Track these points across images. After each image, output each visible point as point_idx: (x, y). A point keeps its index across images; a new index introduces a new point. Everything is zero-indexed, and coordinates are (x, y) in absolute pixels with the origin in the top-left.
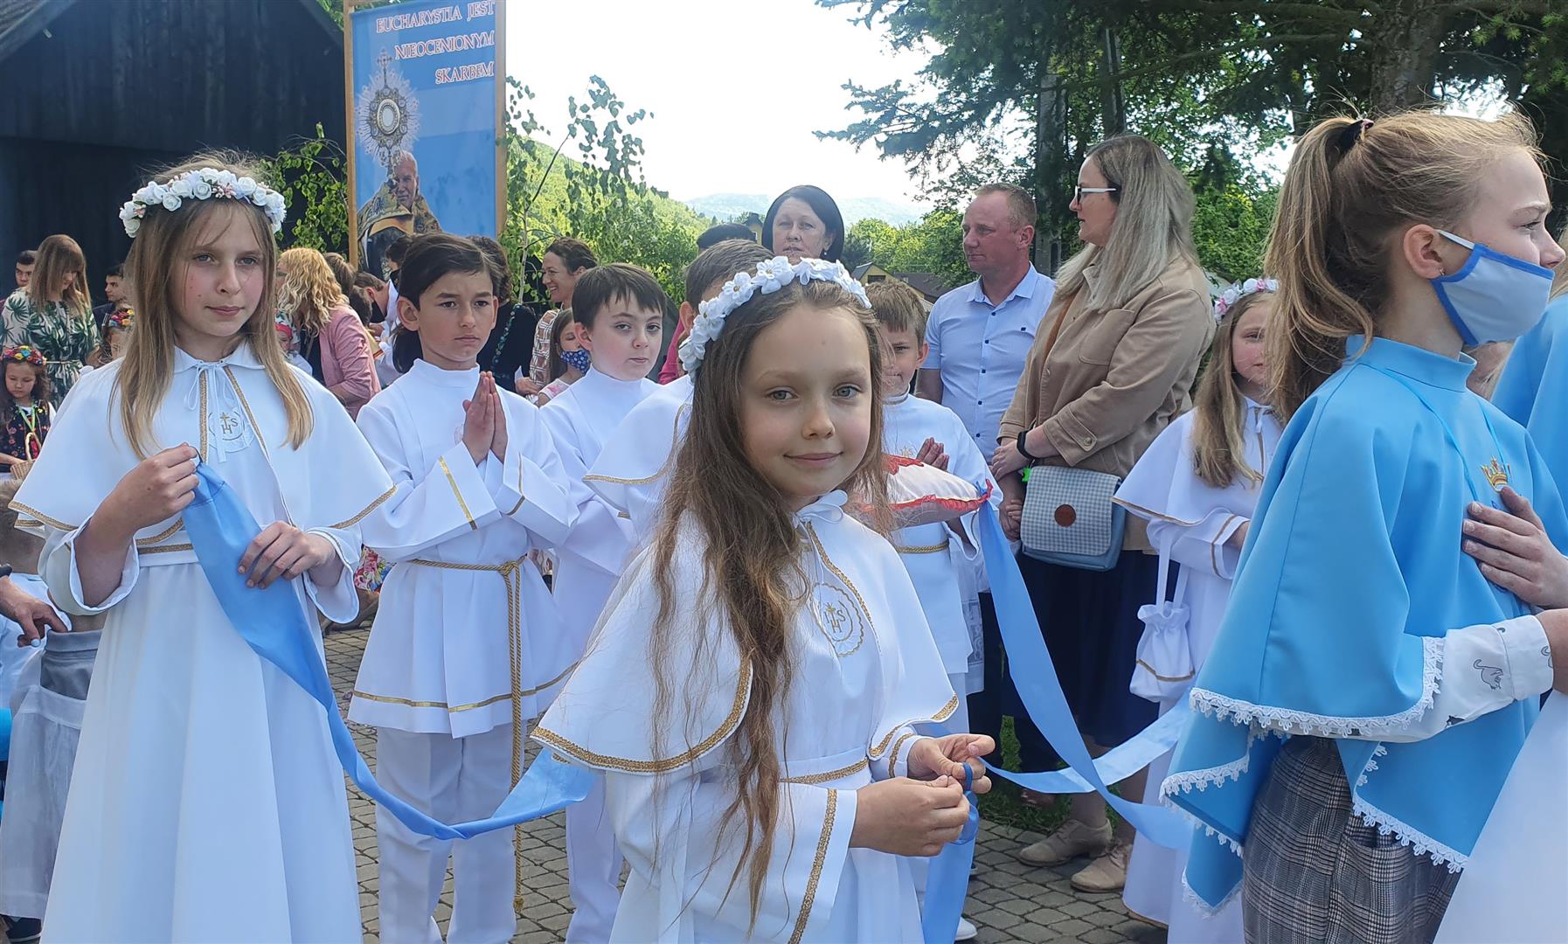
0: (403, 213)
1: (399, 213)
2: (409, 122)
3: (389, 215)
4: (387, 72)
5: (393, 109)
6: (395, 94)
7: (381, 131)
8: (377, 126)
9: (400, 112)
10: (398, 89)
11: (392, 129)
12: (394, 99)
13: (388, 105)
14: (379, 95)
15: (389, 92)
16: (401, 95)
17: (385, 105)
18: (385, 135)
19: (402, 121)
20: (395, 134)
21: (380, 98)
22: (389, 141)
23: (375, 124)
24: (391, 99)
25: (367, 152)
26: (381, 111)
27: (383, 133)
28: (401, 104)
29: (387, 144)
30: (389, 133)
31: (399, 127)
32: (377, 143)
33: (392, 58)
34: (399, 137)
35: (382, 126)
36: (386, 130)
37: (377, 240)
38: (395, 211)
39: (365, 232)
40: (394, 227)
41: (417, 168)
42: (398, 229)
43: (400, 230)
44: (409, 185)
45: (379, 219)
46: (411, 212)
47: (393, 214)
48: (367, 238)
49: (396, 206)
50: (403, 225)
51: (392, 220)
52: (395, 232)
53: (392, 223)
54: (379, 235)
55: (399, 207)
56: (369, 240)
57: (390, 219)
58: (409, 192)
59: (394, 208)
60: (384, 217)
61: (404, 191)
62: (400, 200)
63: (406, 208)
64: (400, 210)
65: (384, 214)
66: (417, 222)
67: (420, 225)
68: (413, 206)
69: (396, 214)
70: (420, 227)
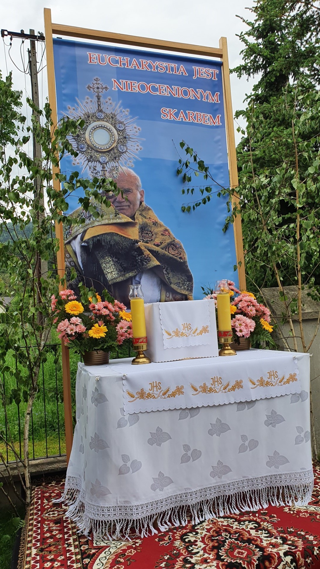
0: (123, 221)
1: (118, 221)
2: (129, 144)
3: (107, 222)
4: (102, 99)
5: (109, 131)
6: (112, 118)
7: (91, 147)
8: (86, 142)
9: (118, 134)
10: (116, 114)
11: (108, 147)
12: (110, 122)
13: (102, 127)
14: (89, 117)
15: (103, 115)
16: (120, 120)
17: (98, 126)
18: (97, 151)
19: (121, 141)
20: (112, 152)
21: (91, 119)
22: (103, 157)
23: (83, 140)
24: (106, 121)
25: (74, 164)
26: (92, 131)
27: (94, 150)
28: (119, 127)
29: (101, 160)
30: (104, 151)
31: (117, 146)
32: (86, 158)
33: (108, 87)
34: (117, 155)
35: (93, 143)
36: (100, 148)
37: (93, 244)
38: (113, 219)
39: (76, 237)
40: (113, 233)
41: (140, 183)
42: (118, 234)
43: (122, 236)
44: (130, 197)
45: (93, 226)
46: (135, 220)
47: (112, 221)
48: (80, 242)
49: (115, 215)
50: (126, 232)
51: (111, 227)
52: (115, 238)
53: (110, 230)
54: (95, 239)
55: (118, 216)
56: (83, 244)
57: (108, 226)
58: (130, 203)
59: (111, 216)
60: (100, 223)
61: (123, 202)
62: (119, 210)
63: (128, 216)
64: (119, 218)
65: (99, 221)
66: (143, 229)
67: (146, 232)
68: (136, 215)
69: (115, 221)
70: (147, 233)
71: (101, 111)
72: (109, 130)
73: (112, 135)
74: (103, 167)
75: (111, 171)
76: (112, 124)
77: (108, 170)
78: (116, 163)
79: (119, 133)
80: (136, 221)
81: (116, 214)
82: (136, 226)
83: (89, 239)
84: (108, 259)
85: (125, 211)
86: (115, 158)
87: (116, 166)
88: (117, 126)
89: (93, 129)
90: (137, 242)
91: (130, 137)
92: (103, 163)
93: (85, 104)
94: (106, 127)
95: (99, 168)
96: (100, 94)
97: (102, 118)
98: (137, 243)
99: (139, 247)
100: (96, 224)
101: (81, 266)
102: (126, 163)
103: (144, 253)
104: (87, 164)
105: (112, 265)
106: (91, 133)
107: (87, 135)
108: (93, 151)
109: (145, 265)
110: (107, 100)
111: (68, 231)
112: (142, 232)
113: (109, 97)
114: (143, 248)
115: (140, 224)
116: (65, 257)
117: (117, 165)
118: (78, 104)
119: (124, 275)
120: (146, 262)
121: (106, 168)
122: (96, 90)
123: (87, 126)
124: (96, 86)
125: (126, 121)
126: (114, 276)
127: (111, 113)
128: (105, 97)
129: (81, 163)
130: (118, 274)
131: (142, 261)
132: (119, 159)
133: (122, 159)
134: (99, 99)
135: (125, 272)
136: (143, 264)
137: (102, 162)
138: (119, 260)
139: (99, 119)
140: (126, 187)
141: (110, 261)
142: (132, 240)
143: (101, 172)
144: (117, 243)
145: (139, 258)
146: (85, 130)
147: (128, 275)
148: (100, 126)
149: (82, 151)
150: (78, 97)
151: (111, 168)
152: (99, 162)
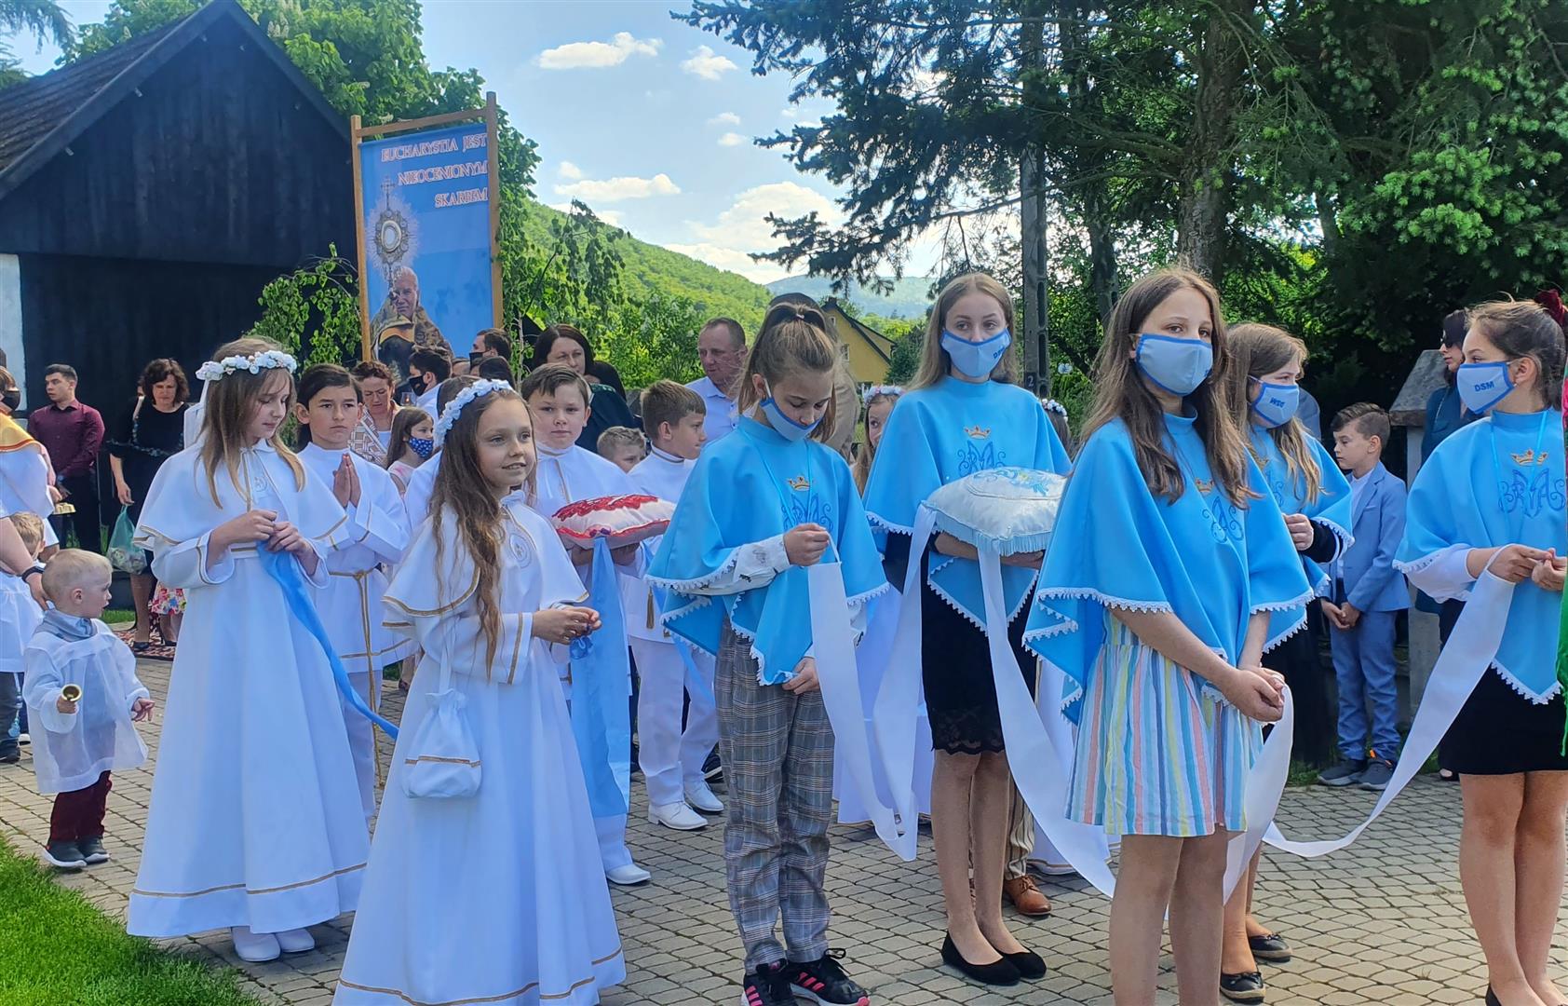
0: (403, 323)
1: (400, 323)
2: (409, 241)
3: (393, 324)
4: (391, 197)
6: (398, 215)
7: (383, 249)
8: (381, 244)
11: (394, 247)
17: (387, 226)
18: (387, 252)
19: (403, 240)
20: (396, 252)
24: (393, 220)
26: (384, 231)
32: (381, 260)
34: (401, 254)
36: (388, 248)
38: (397, 321)
41: (417, 282)
44: (409, 297)
47: (396, 324)
49: (400, 317)
51: (395, 330)
53: (395, 333)
58: (410, 304)
62: (401, 311)
69: (398, 323)
71: (389, 209)
72: (395, 229)
73: (397, 234)
76: (397, 222)
79: (402, 231)
86: (399, 257)
88: (401, 224)
91: (411, 233)
94: (393, 225)
97: (390, 216)
106: (383, 234)
107: (382, 237)
125: (408, 218)
139: (388, 218)
140: (407, 287)
144: (399, 346)
149: (379, 254)
152: (388, 262)
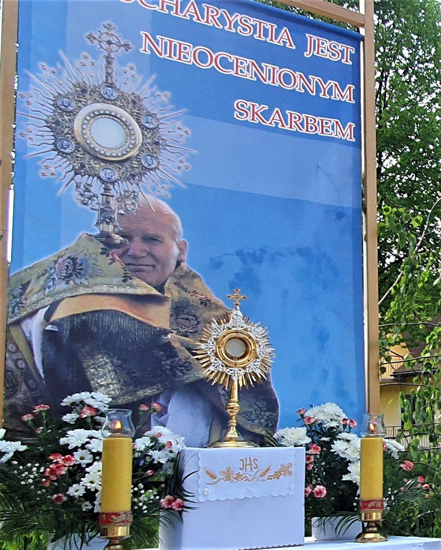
0: (139, 291)
1: (130, 291)
2: (164, 155)
3: (105, 289)
4: (115, 65)
5: (126, 125)
6: (134, 102)
7: (83, 148)
8: (73, 138)
9: (143, 134)
10: (142, 97)
11: (120, 154)
12: (129, 111)
13: (110, 115)
14: (84, 91)
15: (115, 95)
16: (149, 109)
17: (102, 112)
18: (96, 158)
19: (148, 149)
20: (127, 164)
21: (88, 96)
22: (109, 171)
23: (68, 133)
24: (120, 107)
25: (44, 175)
26: (88, 118)
27: (89, 153)
28: (147, 122)
29: (102, 175)
30: (110, 159)
31: (138, 155)
32: (71, 166)
33: (131, 46)
34: (137, 171)
35: (88, 141)
36: (102, 152)
37: (72, 330)
38: (118, 286)
39: (35, 312)
40: (116, 311)
41: (179, 227)
42: (126, 315)
43: (134, 319)
44: (158, 250)
45: (74, 294)
46: (163, 293)
47: (115, 290)
48: (42, 323)
49: (122, 279)
50: (145, 313)
51: (113, 300)
52: (121, 320)
53: (112, 305)
54: (77, 321)
55: (129, 281)
56: (49, 327)
57: (107, 298)
58: (157, 261)
59: (115, 281)
60: (89, 291)
61: (143, 257)
63: (150, 284)
64: (131, 286)
65: (87, 287)
66: (180, 310)
67: (186, 316)
68: (167, 284)
69: (122, 290)
70: (187, 319)
71: (111, 86)
73: (130, 134)
74: (106, 189)
75: (122, 198)
76: (132, 114)
77: (116, 195)
78: (134, 185)
79: (146, 133)
80: (166, 295)
81: (126, 278)
82: (166, 303)
83: (62, 319)
84: (102, 359)
85: (144, 274)
86: (133, 176)
87: (134, 192)
88: (143, 121)
89: (92, 115)
90: (166, 332)
91: (168, 143)
92: (108, 180)
93: (78, 65)
94: (119, 116)
95: (97, 188)
96: (112, 55)
97: (112, 98)
98: (166, 334)
99: (169, 342)
100: (82, 291)
101: (41, 371)
102: (154, 189)
103: (179, 355)
104: (72, 179)
105: (109, 371)
106: (85, 122)
107: (77, 125)
108: (87, 156)
109: (180, 377)
110: (127, 69)
111: (18, 300)
112: (177, 315)
113: (131, 65)
114: (176, 345)
115: (173, 301)
116: (7, 350)
117: (137, 190)
118: (63, 64)
119: (135, 392)
120: (181, 371)
121: (113, 192)
122: (105, 45)
123: (80, 107)
124: (105, 38)
125: (162, 114)
126: (113, 392)
127: (133, 94)
128: (122, 63)
129: (60, 174)
130: (121, 389)
131: (172, 368)
132: (140, 180)
133: (148, 179)
134: (109, 63)
135: (136, 386)
136: (175, 375)
137: (105, 179)
138: (125, 361)
139: (105, 99)
140: (151, 231)
141: (106, 363)
142: (155, 328)
143: (100, 197)
144: (124, 332)
145: (168, 362)
146: (74, 115)
147: (141, 393)
148: (107, 112)
149: (64, 153)
150: (64, 51)
151: (123, 193)
152: (99, 177)
